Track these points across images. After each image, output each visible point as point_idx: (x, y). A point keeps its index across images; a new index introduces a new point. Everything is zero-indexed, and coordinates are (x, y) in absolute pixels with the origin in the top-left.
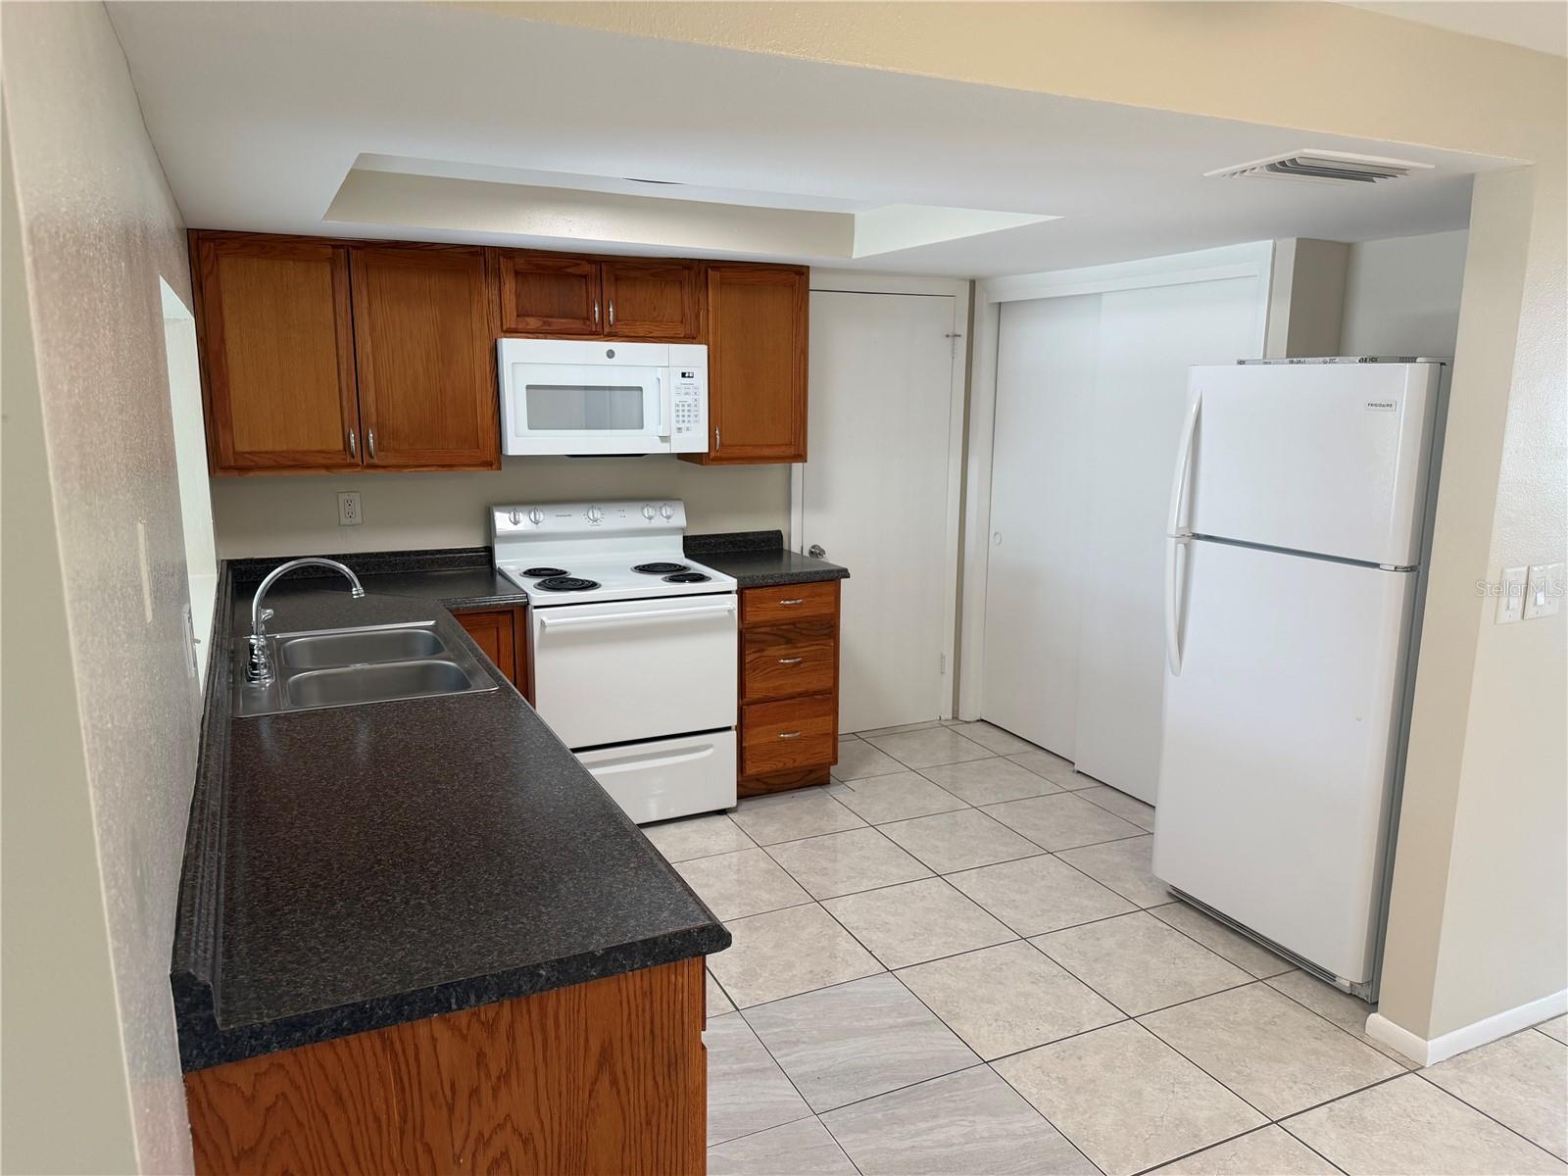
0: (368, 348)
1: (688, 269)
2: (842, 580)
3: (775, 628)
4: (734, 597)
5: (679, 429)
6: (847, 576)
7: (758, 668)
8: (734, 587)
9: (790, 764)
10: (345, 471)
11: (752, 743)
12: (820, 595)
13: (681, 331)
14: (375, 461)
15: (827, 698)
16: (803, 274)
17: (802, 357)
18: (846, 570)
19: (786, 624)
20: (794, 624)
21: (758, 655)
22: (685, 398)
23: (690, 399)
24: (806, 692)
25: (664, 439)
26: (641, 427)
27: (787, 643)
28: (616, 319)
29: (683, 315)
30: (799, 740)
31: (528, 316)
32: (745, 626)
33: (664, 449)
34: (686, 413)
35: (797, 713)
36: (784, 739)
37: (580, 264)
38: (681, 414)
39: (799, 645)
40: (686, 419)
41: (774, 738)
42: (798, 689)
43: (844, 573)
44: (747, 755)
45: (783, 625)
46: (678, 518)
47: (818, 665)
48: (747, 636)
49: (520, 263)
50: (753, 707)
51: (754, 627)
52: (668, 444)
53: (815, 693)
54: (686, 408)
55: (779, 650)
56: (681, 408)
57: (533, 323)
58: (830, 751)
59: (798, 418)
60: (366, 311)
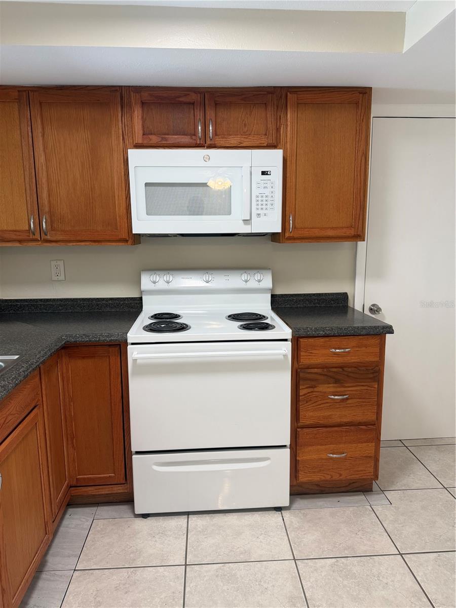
0: (42, 159)
1: (272, 93)
2: (387, 335)
3: (325, 370)
4: (289, 344)
5: (259, 214)
6: (392, 332)
7: (310, 400)
8: (289, 337)
9: (336, 477)
10: (31, 244)
11: (305, 458)
12: (366, 346)
13: (265, 142)
14: (48, 237)
15: (372, 427)
16: (365, 93)
17: (363, 158)
18: (391, 327)
19: (336, 367)
20: (341, 367)
21: (311, 390)
22: (262, 191)
23: (267, 192)
24: (351, 422)
25: (246, 222)
26: (230, 213)
27: (336, 383)
28: (216, 133)
29: (267, 129)
30: (345, 459)
31: (152, 134)
32: (300, 367)
33: (246, 230)
34: (264, 203)
35: (344, 438)
36: (332, 458)
37: (189, 94)
38: (260, 203)
39: (346, 385)
40: (264, 207)
41: (323, 456)
42: (345, 420)
43: (389, 330)
44: (300, 467)
45: (333, 368)
46: (267, 281)
47: (363, 402)
48: (301, 375)
49: (145, 95)
50: (306, 430)
51: (308, 368)
52: (250, 226)
53: (360, 424)
54: (264, 199)
55: (328, 387)
56: (260, 199)
57: (154, 139)
58: (372, 470)
59: (359, 207)
60: (40, 135)
